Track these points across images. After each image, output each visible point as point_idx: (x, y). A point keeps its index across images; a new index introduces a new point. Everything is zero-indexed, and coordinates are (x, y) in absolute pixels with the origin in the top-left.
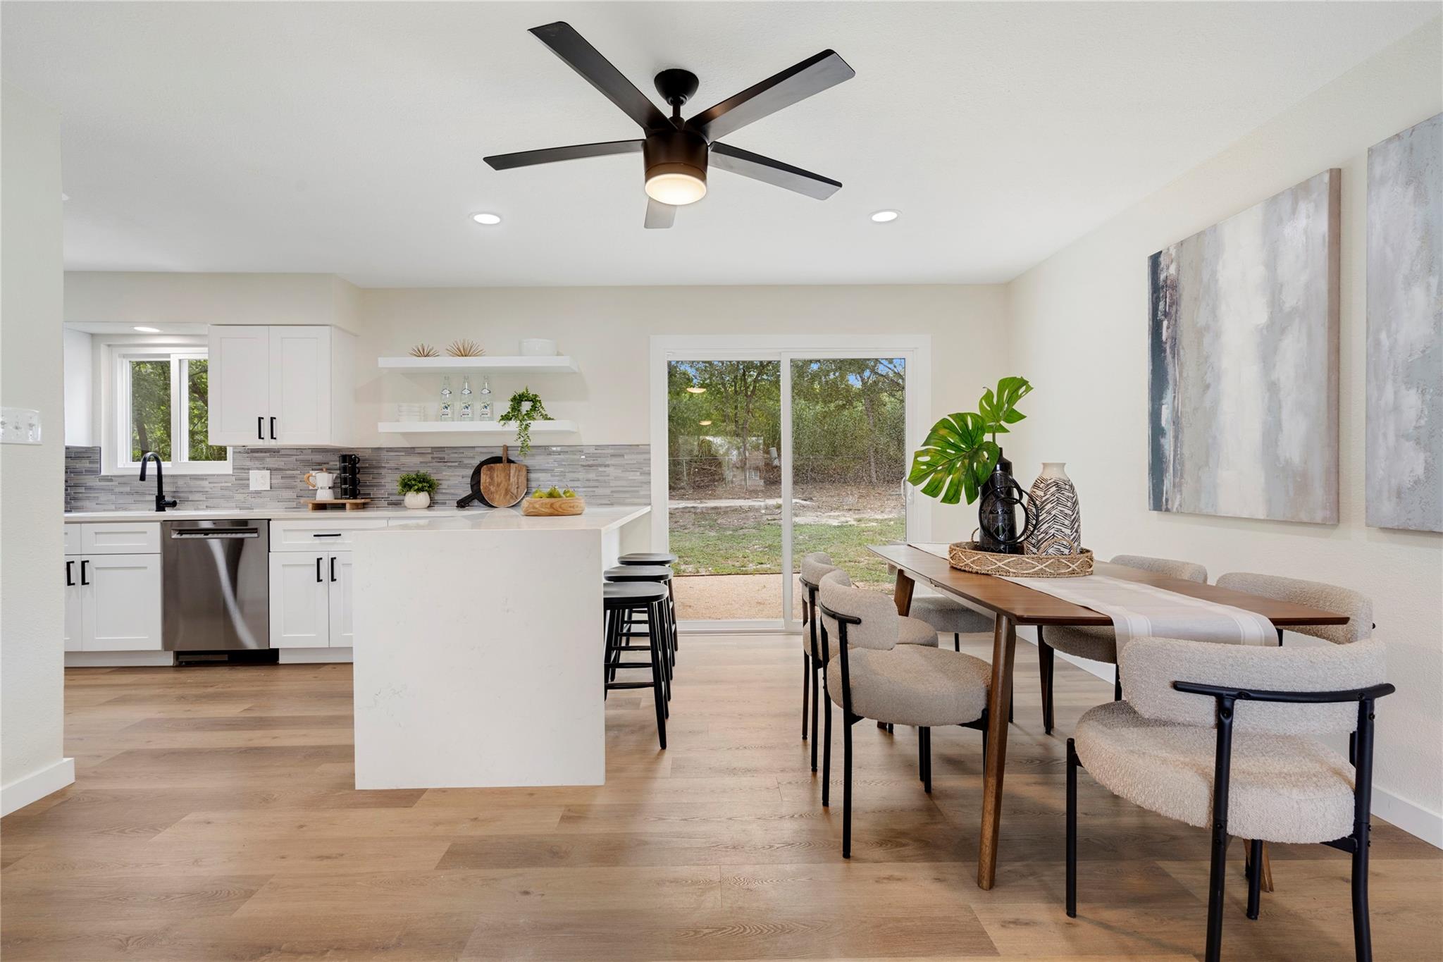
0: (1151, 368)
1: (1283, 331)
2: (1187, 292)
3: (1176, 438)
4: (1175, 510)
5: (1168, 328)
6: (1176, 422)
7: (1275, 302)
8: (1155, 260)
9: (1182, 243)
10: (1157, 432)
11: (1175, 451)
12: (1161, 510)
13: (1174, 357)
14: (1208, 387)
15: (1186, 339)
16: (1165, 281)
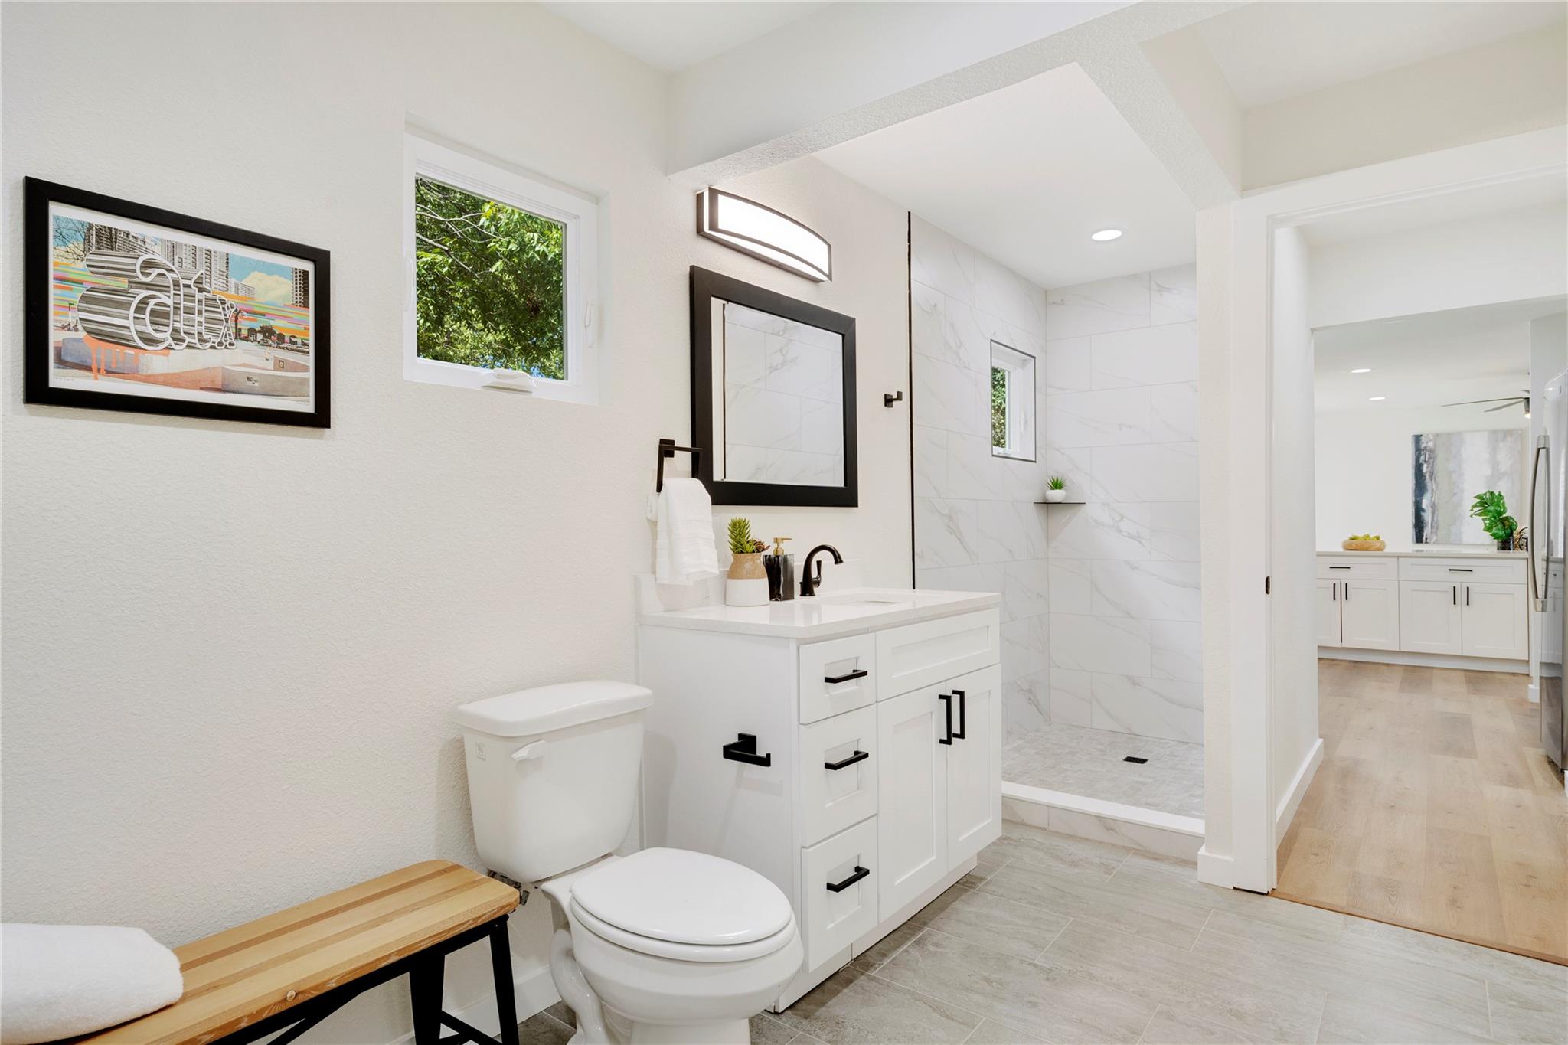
0: (1414, 482)
1: (1499, 479)
2: (1440, 456)
3: (1433, 513)
4: (1432, 542)
5: (1427, 467)
6: (1433, 507)
7: (1495, 465)
8: (1418, 439)
9: (1437, 435)
10: (1418, 510)
11: (1433, 518)
12: (1421, 542)
13: (1432, 480)
14: (1455, 494)
15: (1440, 475)
16: (1426, 447)
